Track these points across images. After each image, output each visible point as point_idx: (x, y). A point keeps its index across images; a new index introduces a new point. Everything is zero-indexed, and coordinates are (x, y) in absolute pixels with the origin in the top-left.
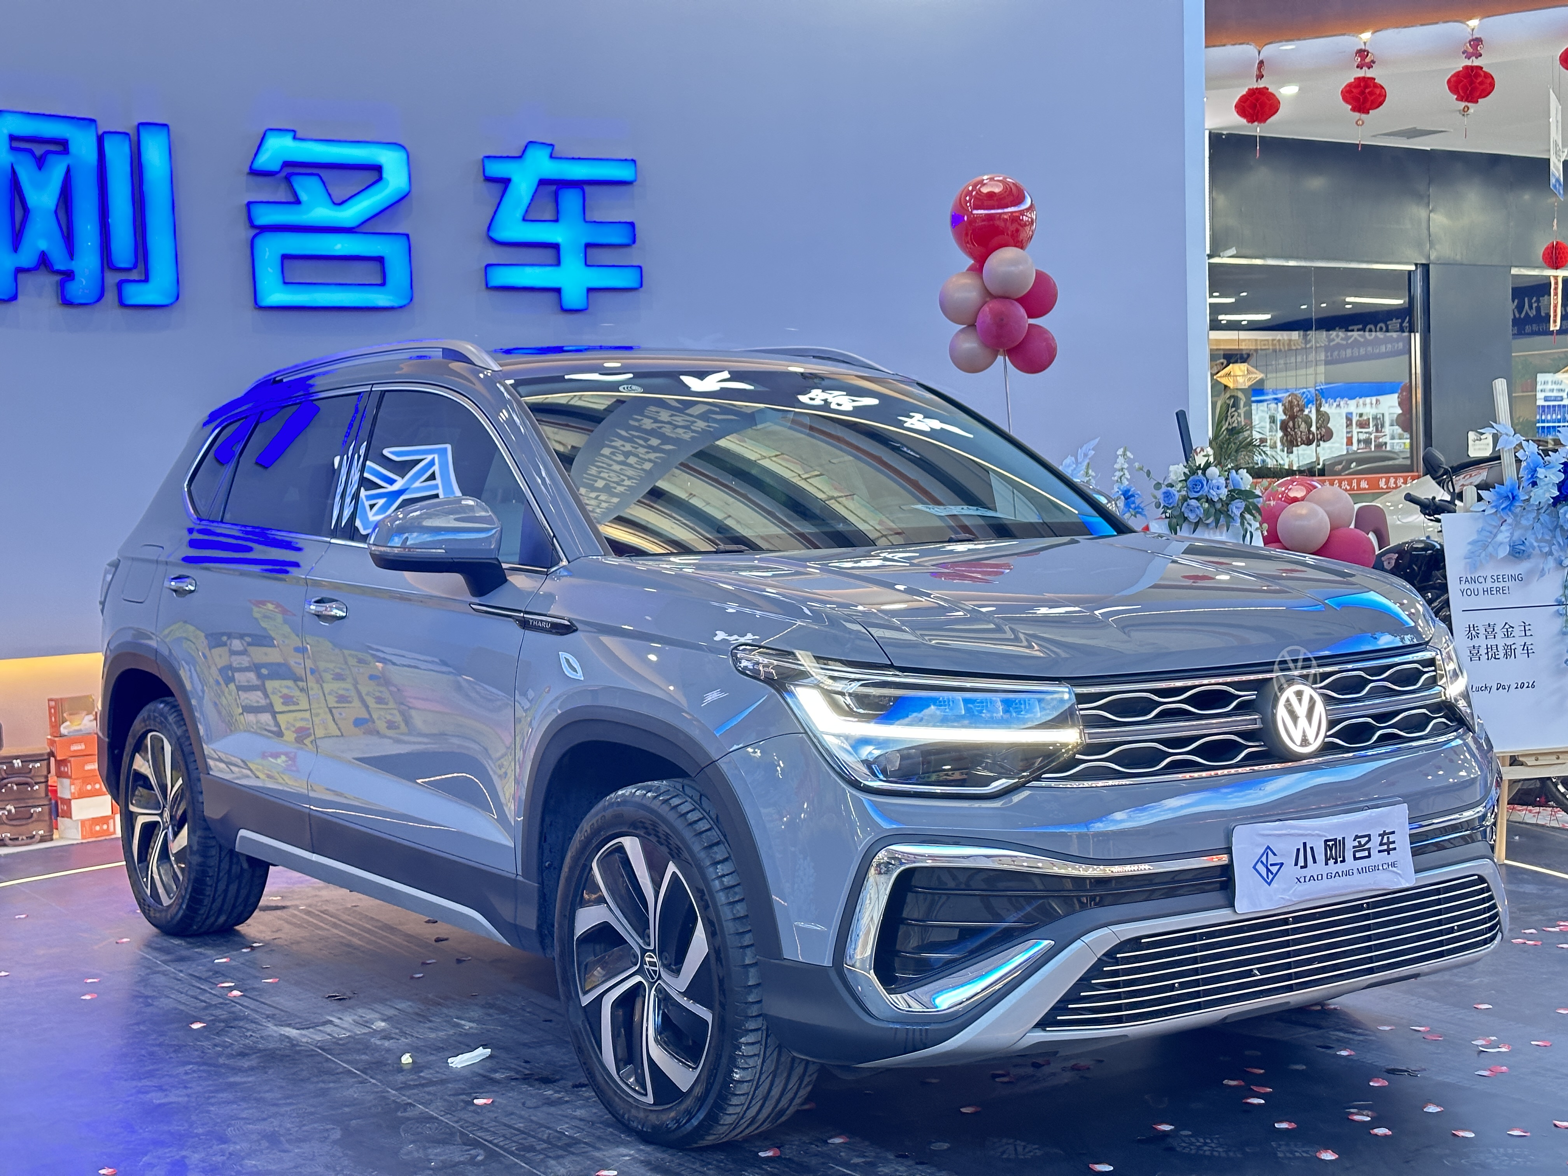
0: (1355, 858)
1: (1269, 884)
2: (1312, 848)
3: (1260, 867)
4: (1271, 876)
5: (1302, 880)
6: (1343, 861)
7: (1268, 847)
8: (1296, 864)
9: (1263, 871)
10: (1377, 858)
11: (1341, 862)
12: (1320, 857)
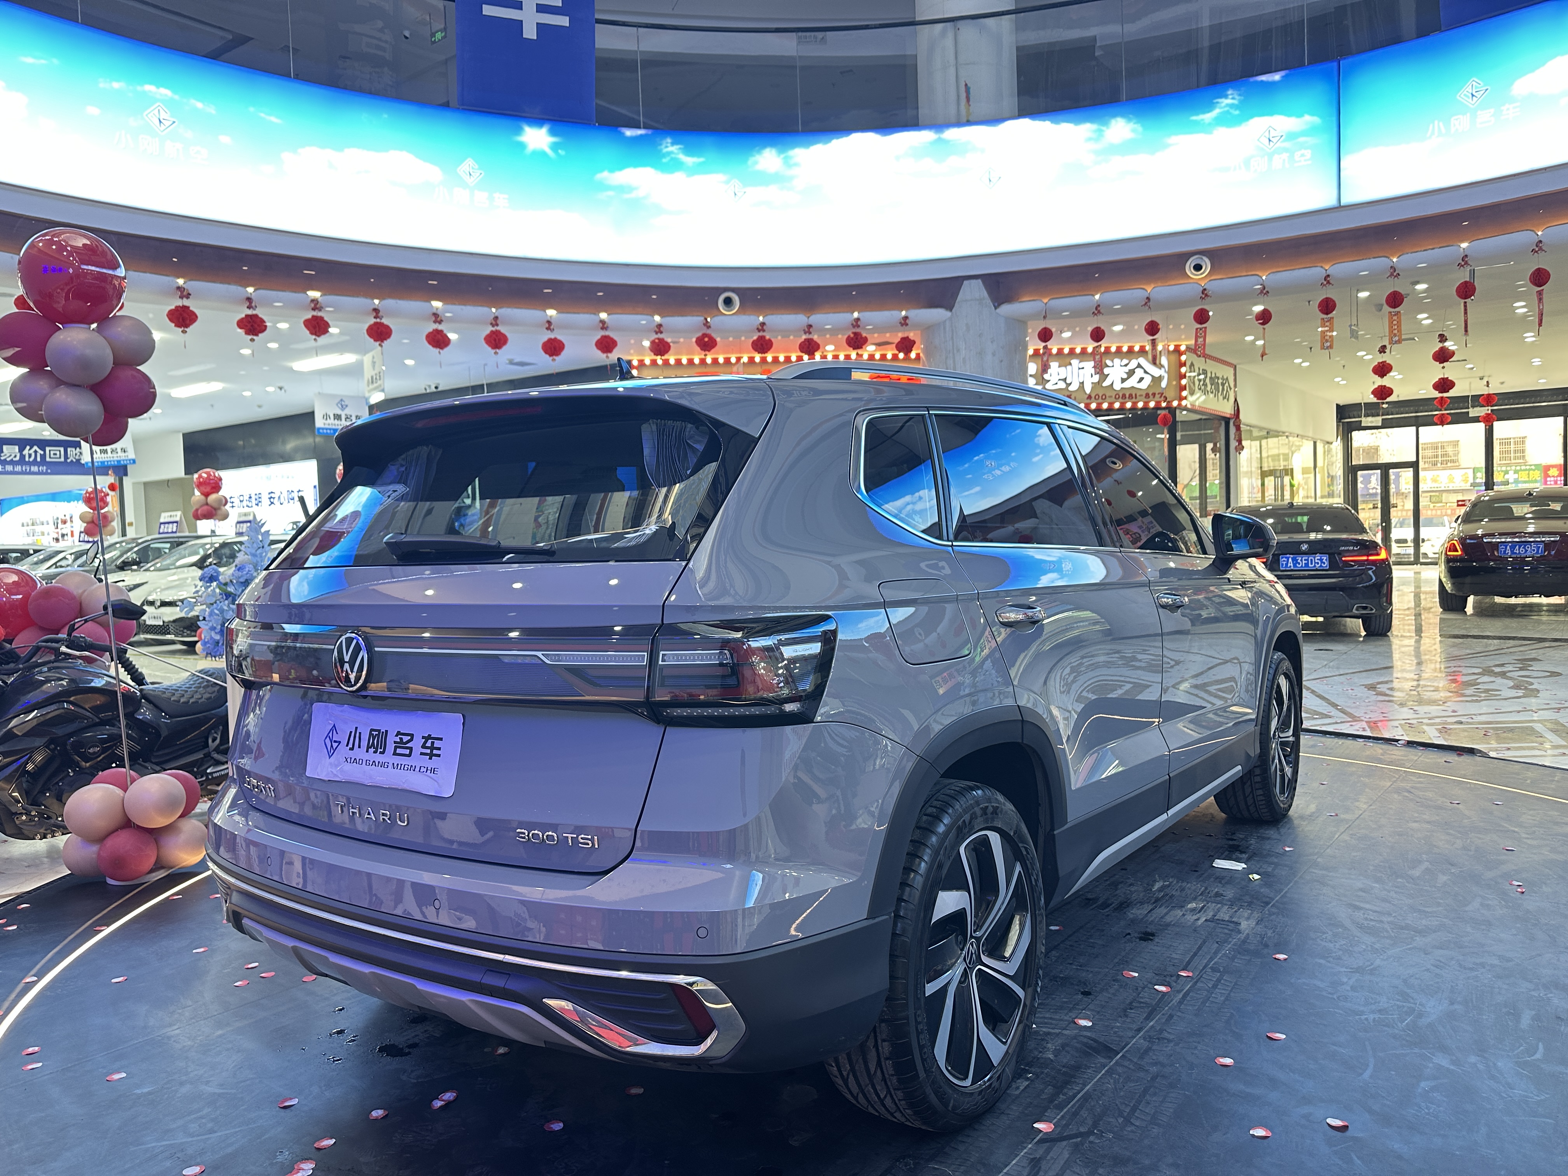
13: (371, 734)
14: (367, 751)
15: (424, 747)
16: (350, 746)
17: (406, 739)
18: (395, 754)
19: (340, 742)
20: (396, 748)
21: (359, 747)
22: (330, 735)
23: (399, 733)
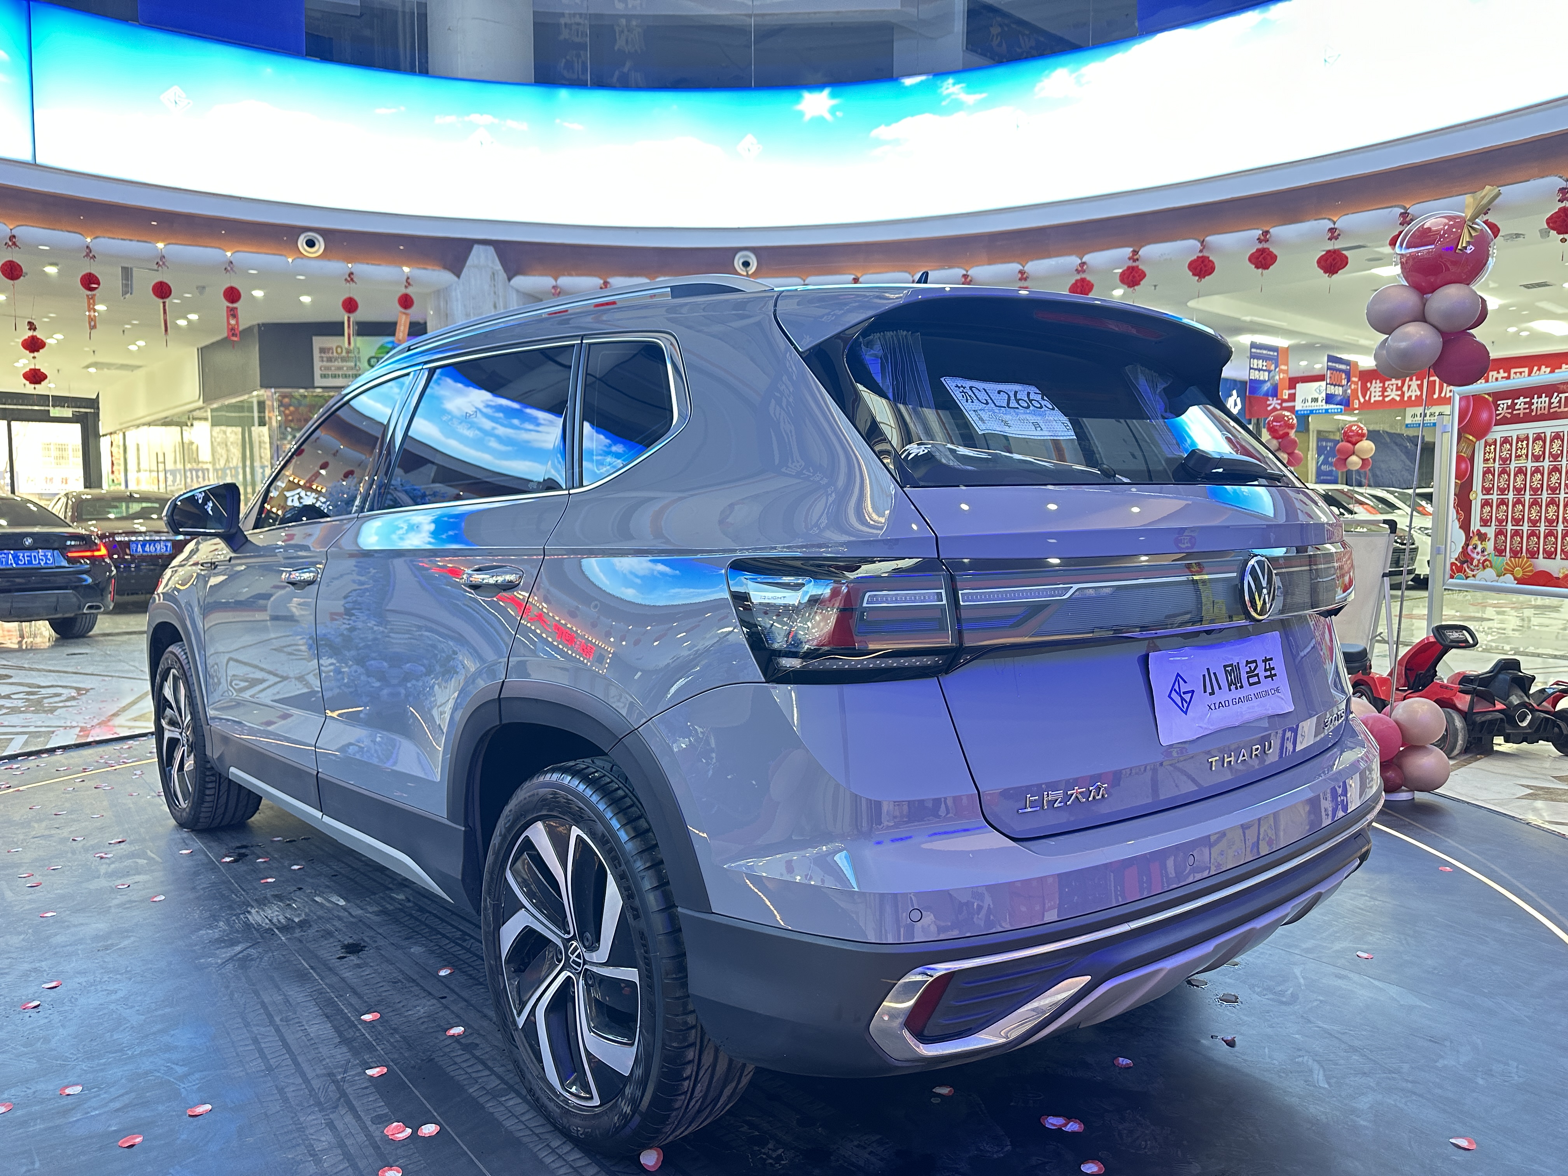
13: (1226, 671)
14: (1230, 690)
15: (1266, 670)
16: (1209, 690)
17: (1253, 666)
18: (1251, 684)
19: (1193, 692)
20: (1248, 678)
21: (1220, 688)
22: (1176, 687)
23: (1248, 663)
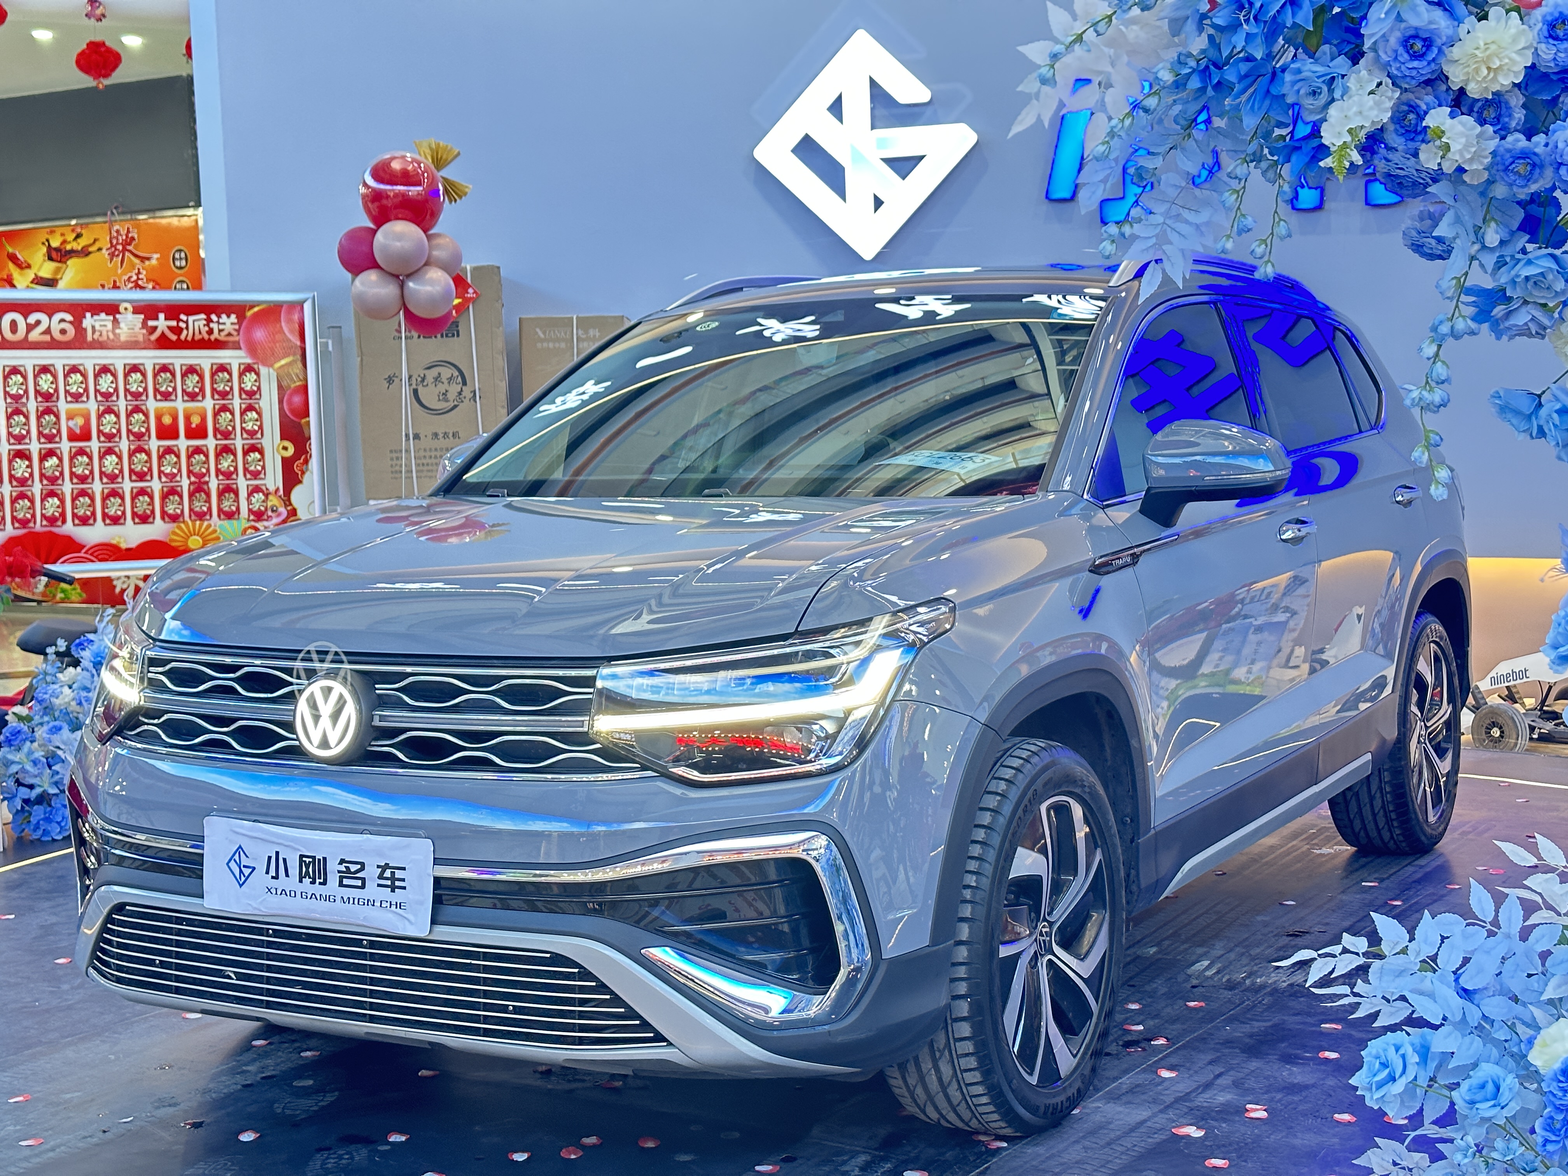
0: (341, 884)
1: (241, 886)
2: (285, 860)
3: (233, 865)
4: (243, 879)
5: (273, 891)
6: (324, 883)
7: (240, 847)
8: (267, 872)
9: (237, 872)
10: (372, 891)
11: (320, 883)
12: (294, 871)
